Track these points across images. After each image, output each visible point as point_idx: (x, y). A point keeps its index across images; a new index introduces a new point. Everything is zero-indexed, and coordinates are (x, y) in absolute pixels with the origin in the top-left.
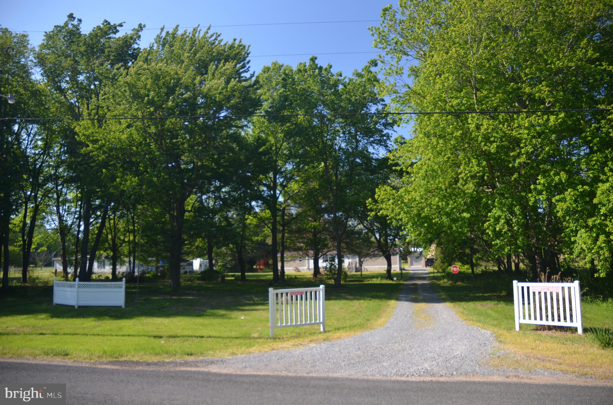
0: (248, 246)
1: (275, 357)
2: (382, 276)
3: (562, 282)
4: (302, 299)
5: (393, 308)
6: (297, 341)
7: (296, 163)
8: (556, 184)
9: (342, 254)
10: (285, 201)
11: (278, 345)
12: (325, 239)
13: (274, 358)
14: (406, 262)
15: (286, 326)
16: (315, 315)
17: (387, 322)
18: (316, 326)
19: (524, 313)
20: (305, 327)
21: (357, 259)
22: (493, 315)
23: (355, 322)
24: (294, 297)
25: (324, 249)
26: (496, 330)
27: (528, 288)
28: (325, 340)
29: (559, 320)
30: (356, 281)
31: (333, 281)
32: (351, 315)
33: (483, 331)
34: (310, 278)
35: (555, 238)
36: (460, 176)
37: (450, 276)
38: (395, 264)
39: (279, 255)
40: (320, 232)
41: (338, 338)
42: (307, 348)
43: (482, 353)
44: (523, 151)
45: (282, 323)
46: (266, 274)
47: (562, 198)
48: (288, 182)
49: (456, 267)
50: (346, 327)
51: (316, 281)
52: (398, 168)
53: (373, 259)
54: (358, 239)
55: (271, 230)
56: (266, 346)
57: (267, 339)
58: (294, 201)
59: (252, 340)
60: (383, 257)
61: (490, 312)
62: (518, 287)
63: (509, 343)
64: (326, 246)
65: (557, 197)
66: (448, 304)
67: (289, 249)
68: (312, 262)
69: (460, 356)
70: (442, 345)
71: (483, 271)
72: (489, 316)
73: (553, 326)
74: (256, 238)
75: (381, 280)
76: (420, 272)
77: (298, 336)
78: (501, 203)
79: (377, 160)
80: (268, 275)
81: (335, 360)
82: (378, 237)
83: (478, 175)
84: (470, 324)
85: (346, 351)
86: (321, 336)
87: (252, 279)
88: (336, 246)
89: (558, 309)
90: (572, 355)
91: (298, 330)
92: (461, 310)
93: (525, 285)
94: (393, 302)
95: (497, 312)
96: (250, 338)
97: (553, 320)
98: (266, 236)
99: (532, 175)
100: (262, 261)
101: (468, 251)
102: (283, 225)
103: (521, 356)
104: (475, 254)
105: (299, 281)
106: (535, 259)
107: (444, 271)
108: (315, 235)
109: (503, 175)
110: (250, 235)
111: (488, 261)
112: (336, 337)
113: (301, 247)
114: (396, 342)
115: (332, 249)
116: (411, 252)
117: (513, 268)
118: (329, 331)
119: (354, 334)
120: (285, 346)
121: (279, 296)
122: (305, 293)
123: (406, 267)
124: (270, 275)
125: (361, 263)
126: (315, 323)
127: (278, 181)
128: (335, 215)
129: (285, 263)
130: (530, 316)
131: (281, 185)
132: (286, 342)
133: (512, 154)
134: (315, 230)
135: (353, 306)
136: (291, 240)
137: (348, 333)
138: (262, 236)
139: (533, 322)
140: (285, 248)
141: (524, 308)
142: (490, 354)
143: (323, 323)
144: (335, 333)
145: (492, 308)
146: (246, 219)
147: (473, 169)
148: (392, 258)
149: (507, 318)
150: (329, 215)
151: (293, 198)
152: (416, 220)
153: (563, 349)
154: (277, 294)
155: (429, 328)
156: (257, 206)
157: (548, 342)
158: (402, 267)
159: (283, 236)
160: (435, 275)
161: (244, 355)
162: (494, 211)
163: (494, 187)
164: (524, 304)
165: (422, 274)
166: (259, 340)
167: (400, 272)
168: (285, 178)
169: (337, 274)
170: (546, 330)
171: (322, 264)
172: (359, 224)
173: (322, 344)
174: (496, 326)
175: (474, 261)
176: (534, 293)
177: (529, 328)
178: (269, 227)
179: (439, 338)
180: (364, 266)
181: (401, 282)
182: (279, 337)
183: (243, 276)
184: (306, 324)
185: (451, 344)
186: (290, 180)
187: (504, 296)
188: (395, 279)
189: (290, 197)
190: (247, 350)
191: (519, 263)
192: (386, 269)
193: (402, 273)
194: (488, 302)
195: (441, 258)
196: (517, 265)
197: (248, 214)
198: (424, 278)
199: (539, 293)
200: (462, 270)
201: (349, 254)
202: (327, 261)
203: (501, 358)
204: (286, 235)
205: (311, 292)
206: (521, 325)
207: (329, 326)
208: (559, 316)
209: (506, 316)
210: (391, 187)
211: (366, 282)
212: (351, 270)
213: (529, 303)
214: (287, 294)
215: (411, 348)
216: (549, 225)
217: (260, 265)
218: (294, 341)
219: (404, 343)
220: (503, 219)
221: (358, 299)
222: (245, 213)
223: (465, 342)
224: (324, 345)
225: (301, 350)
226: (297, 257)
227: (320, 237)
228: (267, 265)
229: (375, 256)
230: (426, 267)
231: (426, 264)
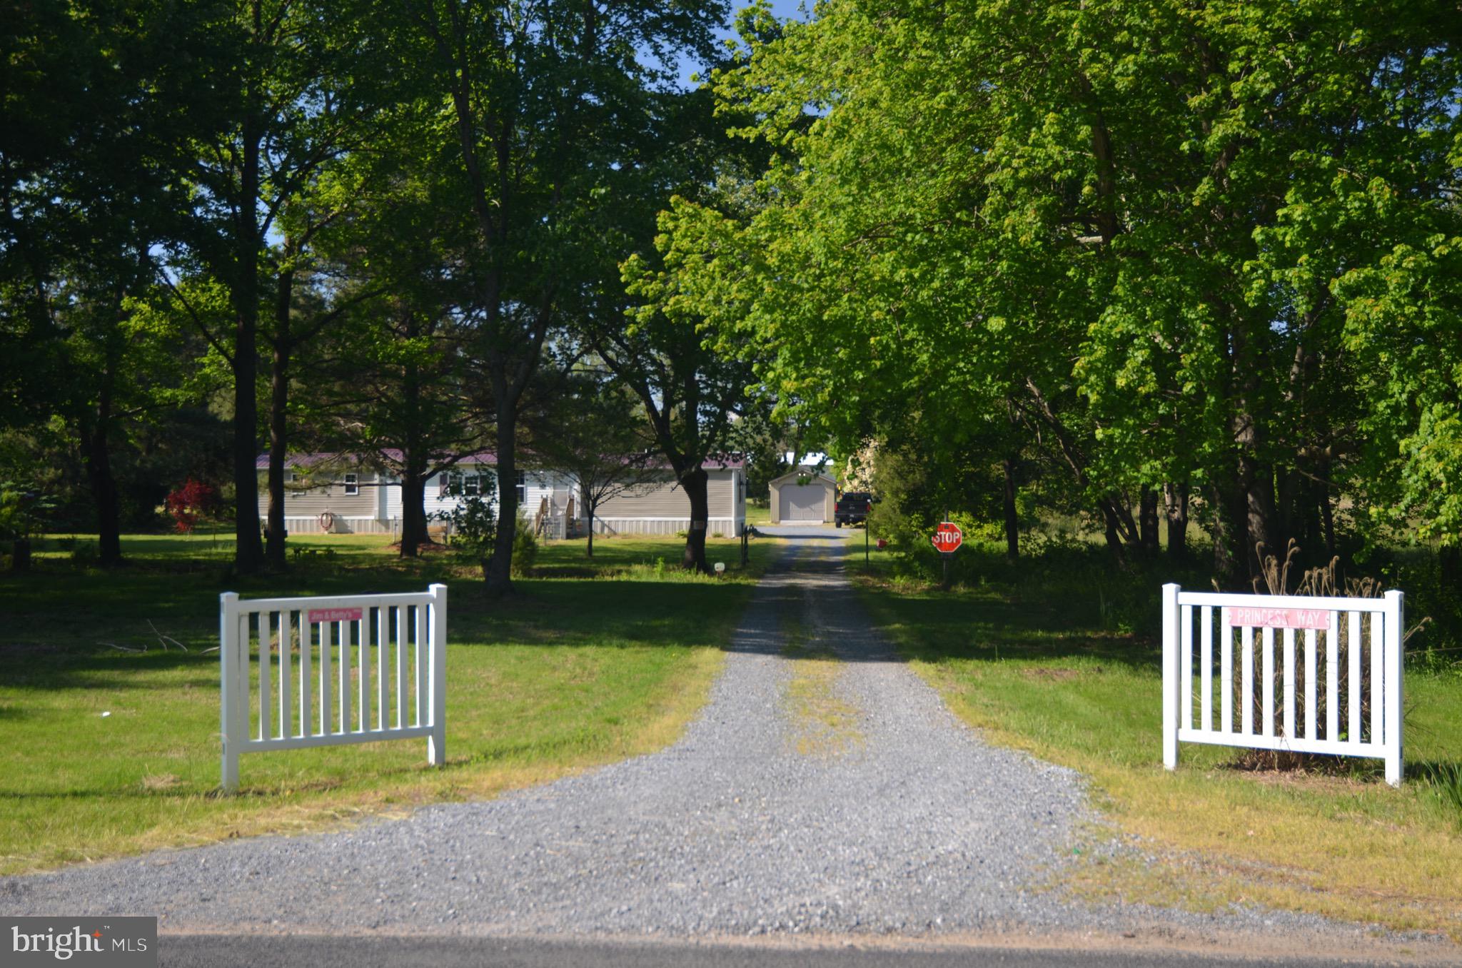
0: (134, 425)
1: (243, 865)
2: (668, 556)
3: (1342, 594)
4: (354, 641)
5: (709, 676)
6: (334, 802)
7: (340, 94)
8: (1350, 225)
9: (518, 466)
10: (292, 247)
11: (256, 817)
12: (453, 407)
13: (236, 868)
14: (765, 506)
15: (289, 744)
16: (407, 703)
17: (685, 728)
18: (408, 743)
19: (1196, 705)
20: (364, 747)
21: (577, 487)
22: (1082, 710)
23: (563, 728)
24: (324, 629)
25: (446, 443)
26: (1091, 766)
27: (1217, 611)
28: (443, 796)
29: (1322, 734)
30: (570, 572)
31: (479, 569)
32: (546, 703)
33: (1044, 768)
34: (390, 557)
35: (1324, 429)
36: (988, 180)
37: (929, 561)
38: (723, 511)
39: (263, 465)
40: (430, 378)
41: (496, 789)
42: (375, 826)
43: (1039, 849)
44: (1237, 88)
45: (270, 731)
46: (210, 538)
47: (1366, 279)
48: (306, 169)
49: (953, 530)
50: (526, 747)
51: (410, 569)
52: (750, 133)
53: (638, 489)
54: (582, 408)
55: (232, 362)
56: (205, 823)
57: (211, 795)
58: (329, 250)
59: (146, 803)
60: (674, 484)
61: (1070, 698)
62: (1180, 607)
63: (1140, 811)
64: (454, 433)
65: (1351, 276)
66: (918, 668)
67: (305, 442)
68: (395, 494)
69: (959, 856)
70: (893, 819)
71: (1049, 547)
72: (1066, 713)
73: (1298, 754)
74: (168, 393)
75: (666, 569)
76: (815, 543)
77: (338, 781)
78: (1135, 289)
79: (665, 98)
80: (215, 544)
81: (483, 874)
82: (659, 406)
83: (1057, 177)
84: (995, 741)
85: (529, 836)
86: (429, 783)
87: (148, 557)
88: (492, 435)
89: (1321, 691)
90: (1362, 857)
91: (334, 761)
92: (964, 688)
93: (1207, 600)
94: (708, 655)
95: (1096, 698)
96: (137, 794)
97: (1300, 733)
98: (209, 387)
99: (1257, 185)
100: (192, 488)
101: (998, 469)
102: (283, 346)
103: (1180, 860)
104: (1025, 483)
105: (341, 568)
106: (1245, 508)
107: (905, 541)
108: (410, 387)
109: (1150, 182)
110: (141, 380)
111: (1071, 511)
112: (487, 784)
113: (355, 435)
114: (720, 805)
115: (477, 444)
116: (784, 466)
117: (1164, 539)
118: (460, 764)
119: (559, 776)
120: (284, 820)
121: (264, 623)
122: (366, 614)
123: (763, 522)
124: (225, 542)
125: (590, 505)
126: (406, 734)
127: (262, 162)
128: (494, 313)
129: (288, 497)
130: (1217, 714)
131: (277, 178)
132: (286, 808)
133: (1194, 102)
134: (411, 371)
135: (554, 669)
136: (314, 406)
137: (534, 771)
138: (193, 387)
139: (1226, 737)
140: (288, 438)
141: (1196, 688)
142: (1069, 852)
143: (439, 733)
144: (486, 769)
145: (1078, 685)
146: (127, 315)
147: (1040, 153)
148: (712, 486)
149: (1131, 724)
150: (468, 311)
151: (324, 236)
152: (809, 338)
153: (1330, 834)
154: (254, 617)
155: (846, 753)
156: (173, 262)
157: (1280, 812)
158: (748, 522)
159: (282, 388)
160: (872, 555)
161: (110, 861)
162: (1109, 315)
163: (1111, 227)
164: (1197, 672)
165: (823, 550)
166: (177, 801)
167: (738, 541)
168: (294, 150)
169: (496, 544)
170: (1272, 768)
171: (435, 500)
172: (587, 351)
173: (434, 813)
174: (1089, 751)
175: (1020, 510)
176: (1237, 632)
177: (1212, 762)
178: (223, 352)
179: (881, 791)
180: (603, 516)
181: (742, 580)
182: (258, 786)
183: (110, 543)
184: (369, 737)
185: (925, 813)
186: (312, 166)
187: (1124, 644)
188: (719, 566)
189: (311, 231)
190: (123, 842)
191: (1186, 520)
192: (686, 529)
193: (745, 547)
194: (1067, 662)
195: (895, 493)
196: (1178, 529)
197: (130, 294)
198: (828, 569)
199: (1257, 631)
200: (973, 542)
201: (546, 466)
202: (455, 491)
203: (1107, 868)
204: (294, 383)
205: (393, 610)
206: (1181, 747)
207: (461, 742)
208: (1322, 718)
209: (1128, 714)
210: (719, 209)
211: (608, 579)
212: (549, 529)
213: (1216, 671)
214: (295, 616)
215: (776, 826)
216: (1308, 383)
217: (182, 505)
218: (321, 801)
219: (752, 808)
220: (1141, 347)
221: (576, 643)
222: (119, 290)
223: (979, 808)
224: (440, 818)
225: (349, 837)
226: (337, 475)
227: (433, 396)
228: (210, 502)
229: (645, 478)
230: (839, 526)
231: (837, 516)
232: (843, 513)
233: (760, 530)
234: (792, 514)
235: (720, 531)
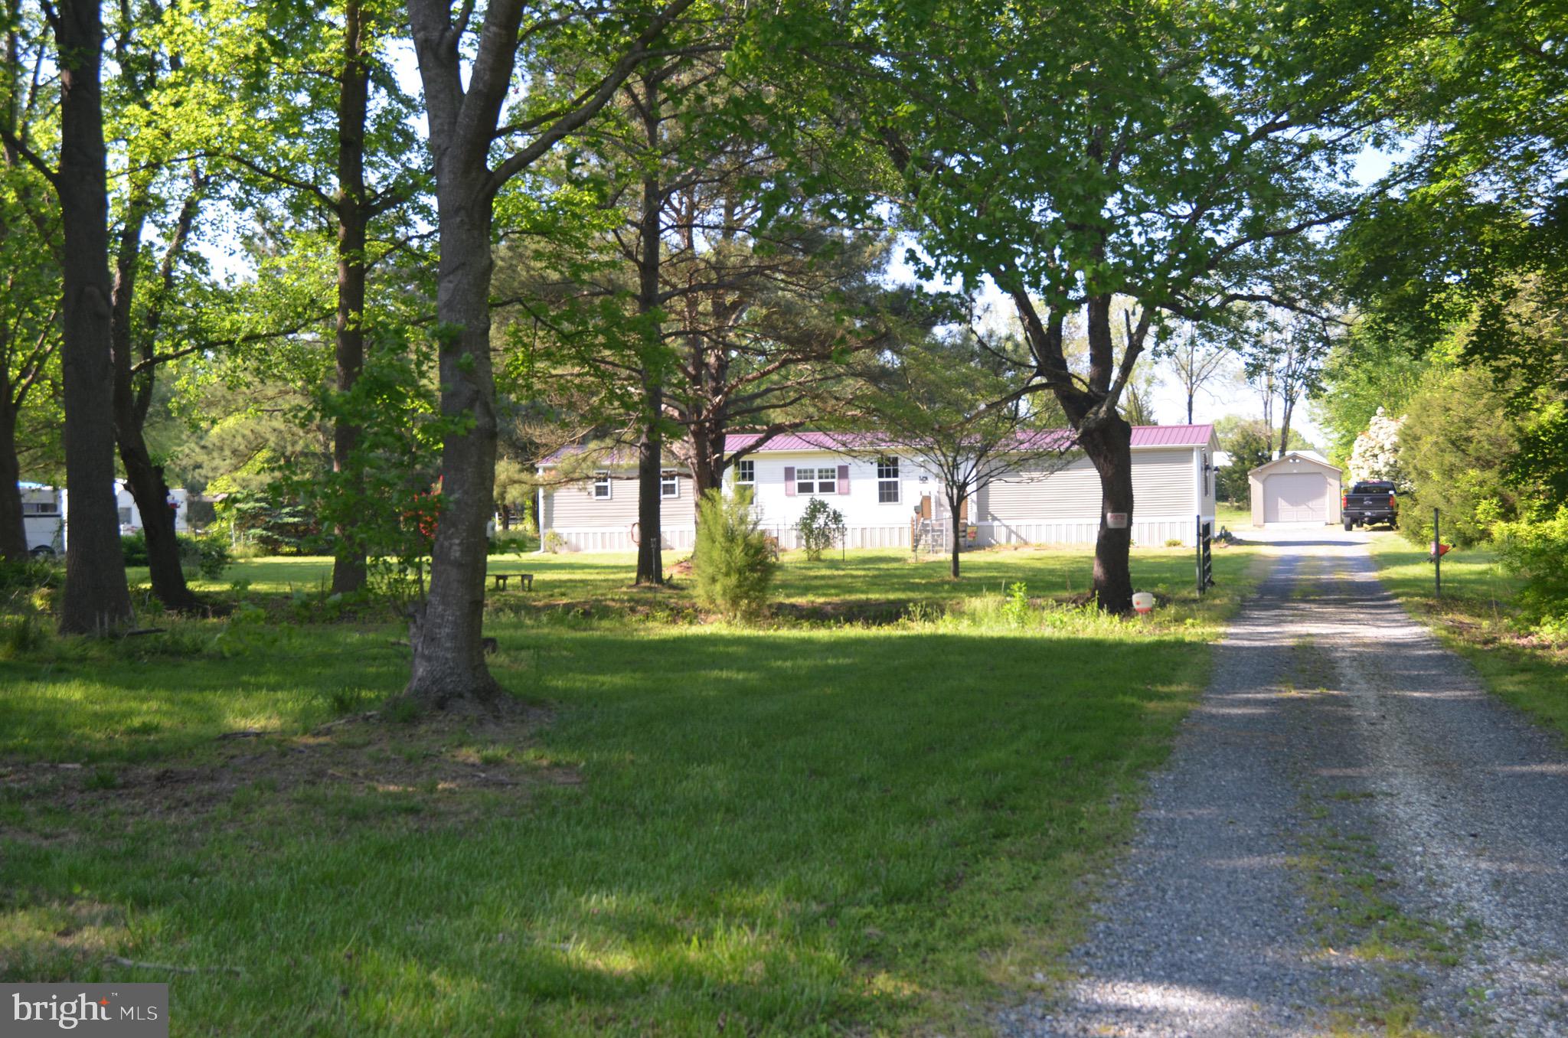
76: (1319, 552)
158: (1217, 524)
167: (1198, 551)
188: (1141, 598)
230: (1349, 528)
231: (1347, 515)
232: (1355, 510)
233: (1236, 535)
234: (1282, 515)
235: (1177, 538)
